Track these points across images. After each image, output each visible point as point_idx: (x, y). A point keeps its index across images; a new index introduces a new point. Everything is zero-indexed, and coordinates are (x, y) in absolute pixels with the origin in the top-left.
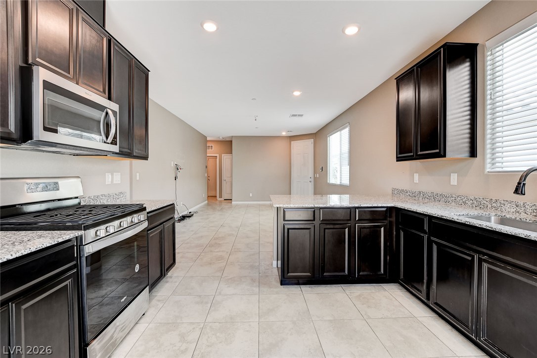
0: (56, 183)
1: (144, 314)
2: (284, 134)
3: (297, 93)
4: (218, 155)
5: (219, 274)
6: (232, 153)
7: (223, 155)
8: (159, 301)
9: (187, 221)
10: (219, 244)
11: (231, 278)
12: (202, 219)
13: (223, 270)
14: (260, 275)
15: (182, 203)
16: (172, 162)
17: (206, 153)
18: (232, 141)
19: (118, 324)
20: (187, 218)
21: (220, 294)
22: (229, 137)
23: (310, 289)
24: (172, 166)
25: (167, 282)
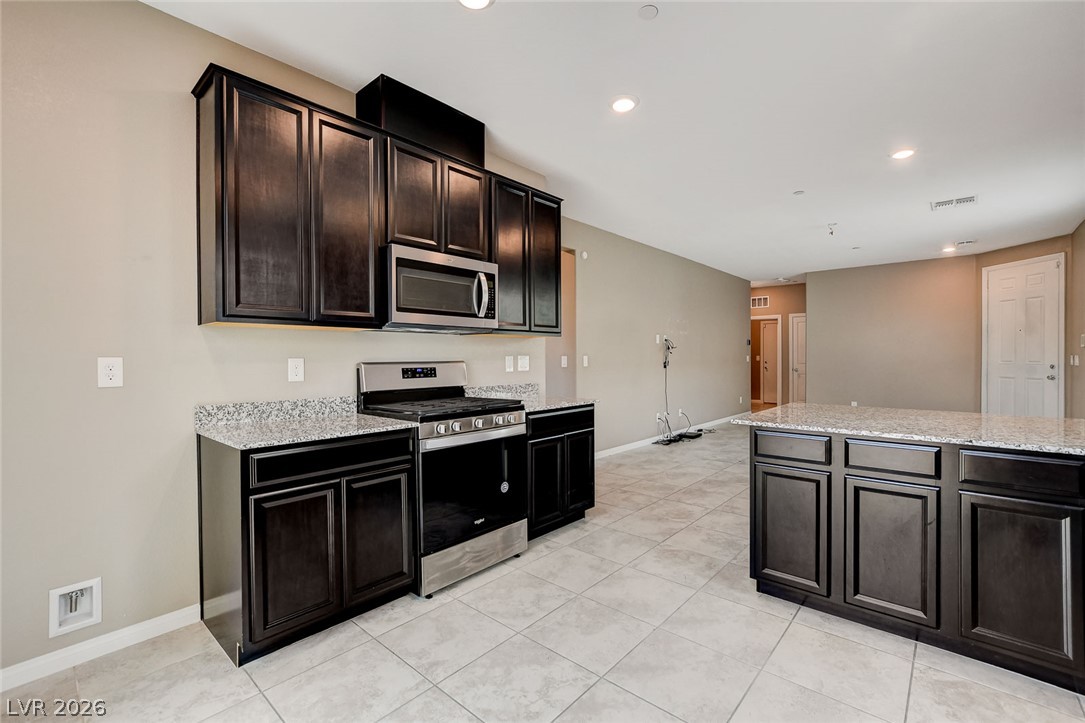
0: (434, 369)
1: (517, 556)
2: (949, 250)
3: (903, 155)
4: (779, 317)
5: (660, 538)
6: (805, 312)
7: (791, 316)
8: (547, 547)
9: (685, 444)
10: (705, 492)
11: (671, 551)
12: (711, 444)
13: (672, 534)
14: (734, 562)
15: (680, 411)
16: (658, 336)
17: (748, 312)
18: (804, 285)
19: (468, 549)
20: (686, 440)
21: (635, 566)
22: (799, 276)
23: (820, 620)
24: (658, 342)
25: (576, 527)
